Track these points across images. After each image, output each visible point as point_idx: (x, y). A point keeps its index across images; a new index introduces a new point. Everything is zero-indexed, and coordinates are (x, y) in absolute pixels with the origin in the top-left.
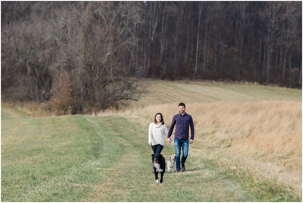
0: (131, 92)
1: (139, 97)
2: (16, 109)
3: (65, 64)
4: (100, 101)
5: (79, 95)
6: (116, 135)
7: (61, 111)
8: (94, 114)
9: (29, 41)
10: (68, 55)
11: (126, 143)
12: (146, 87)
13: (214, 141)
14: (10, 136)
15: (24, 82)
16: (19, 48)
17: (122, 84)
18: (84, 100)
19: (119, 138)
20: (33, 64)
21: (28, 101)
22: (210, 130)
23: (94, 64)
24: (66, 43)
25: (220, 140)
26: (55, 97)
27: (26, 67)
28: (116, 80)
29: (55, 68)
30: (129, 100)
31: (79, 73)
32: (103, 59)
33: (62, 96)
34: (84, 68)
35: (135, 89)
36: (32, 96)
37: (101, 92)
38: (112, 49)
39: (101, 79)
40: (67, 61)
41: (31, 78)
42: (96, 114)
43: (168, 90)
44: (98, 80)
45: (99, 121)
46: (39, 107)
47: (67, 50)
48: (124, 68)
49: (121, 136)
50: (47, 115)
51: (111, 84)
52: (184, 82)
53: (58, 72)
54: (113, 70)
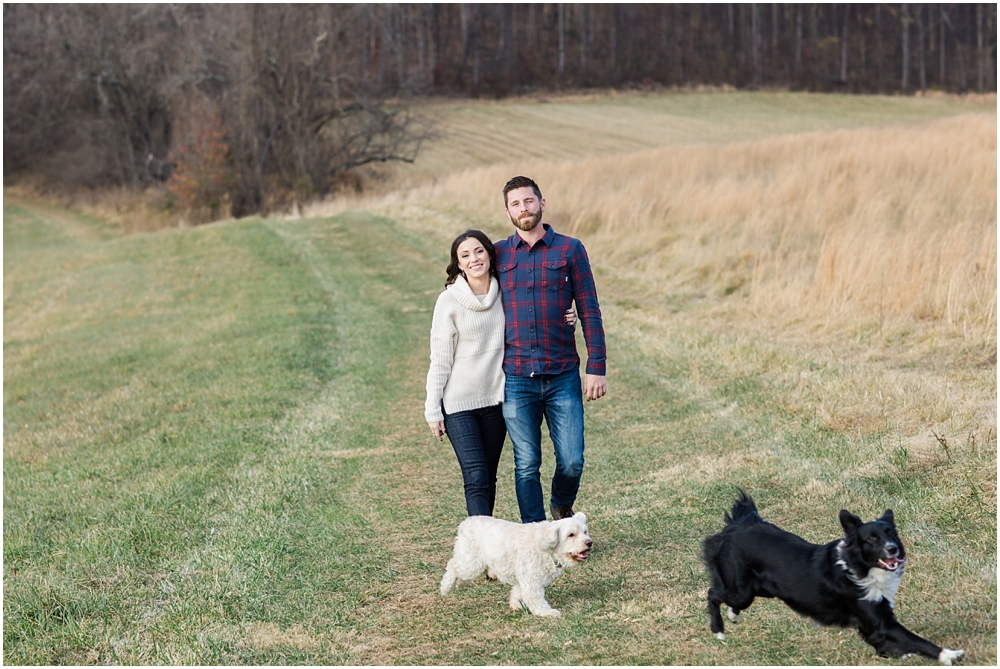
0: (394, 140)
1: (416, 152)
2: (78, 212)
3: (202, 76)
4: (309, 171)
5: (250, 159)
6: (370, 277)
7: (203, 209)
8: (295, 210)
9: (96, 19)
10: (210, 51)
11: (405, 301)
12: (433, 122)
13: (676, 274)
14: (51, 303)
15: (94, 134)
16: (71, 42)
17: (367, 118)
18: (264, 172)
19: (381, 287)
20: (114, 85)
21: (110, 189)
22: (650, 236)
23: (284, 70)
24: (201, 17)
25: (693, 271)
26: (183, 171)
27: (95, 92)
28: (348, 109)
29: (174, 90)
30: (388, 162)
31: (243, 97)
32: (309, 52)
33: (202, 168)
34: (255, 84)
35: (401, 129)
36: (118, 172)
37: (310, 147)
38: (329, 23)
39: (306, 110)
40: (205, 67)
41: (112, 122)
42: (300, 208)
43: (491, 126)
44: (300, 113)
45: (314, 235)
46: (140, 202)
47: (203, 36)
48: (367, 74)
49: (385, 278)
50: (164, 225)
51: (335, 122)
52: (534, 100)
53: (185, 101)
54: (339, 81)
